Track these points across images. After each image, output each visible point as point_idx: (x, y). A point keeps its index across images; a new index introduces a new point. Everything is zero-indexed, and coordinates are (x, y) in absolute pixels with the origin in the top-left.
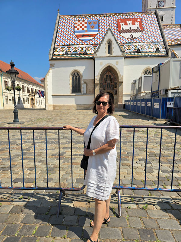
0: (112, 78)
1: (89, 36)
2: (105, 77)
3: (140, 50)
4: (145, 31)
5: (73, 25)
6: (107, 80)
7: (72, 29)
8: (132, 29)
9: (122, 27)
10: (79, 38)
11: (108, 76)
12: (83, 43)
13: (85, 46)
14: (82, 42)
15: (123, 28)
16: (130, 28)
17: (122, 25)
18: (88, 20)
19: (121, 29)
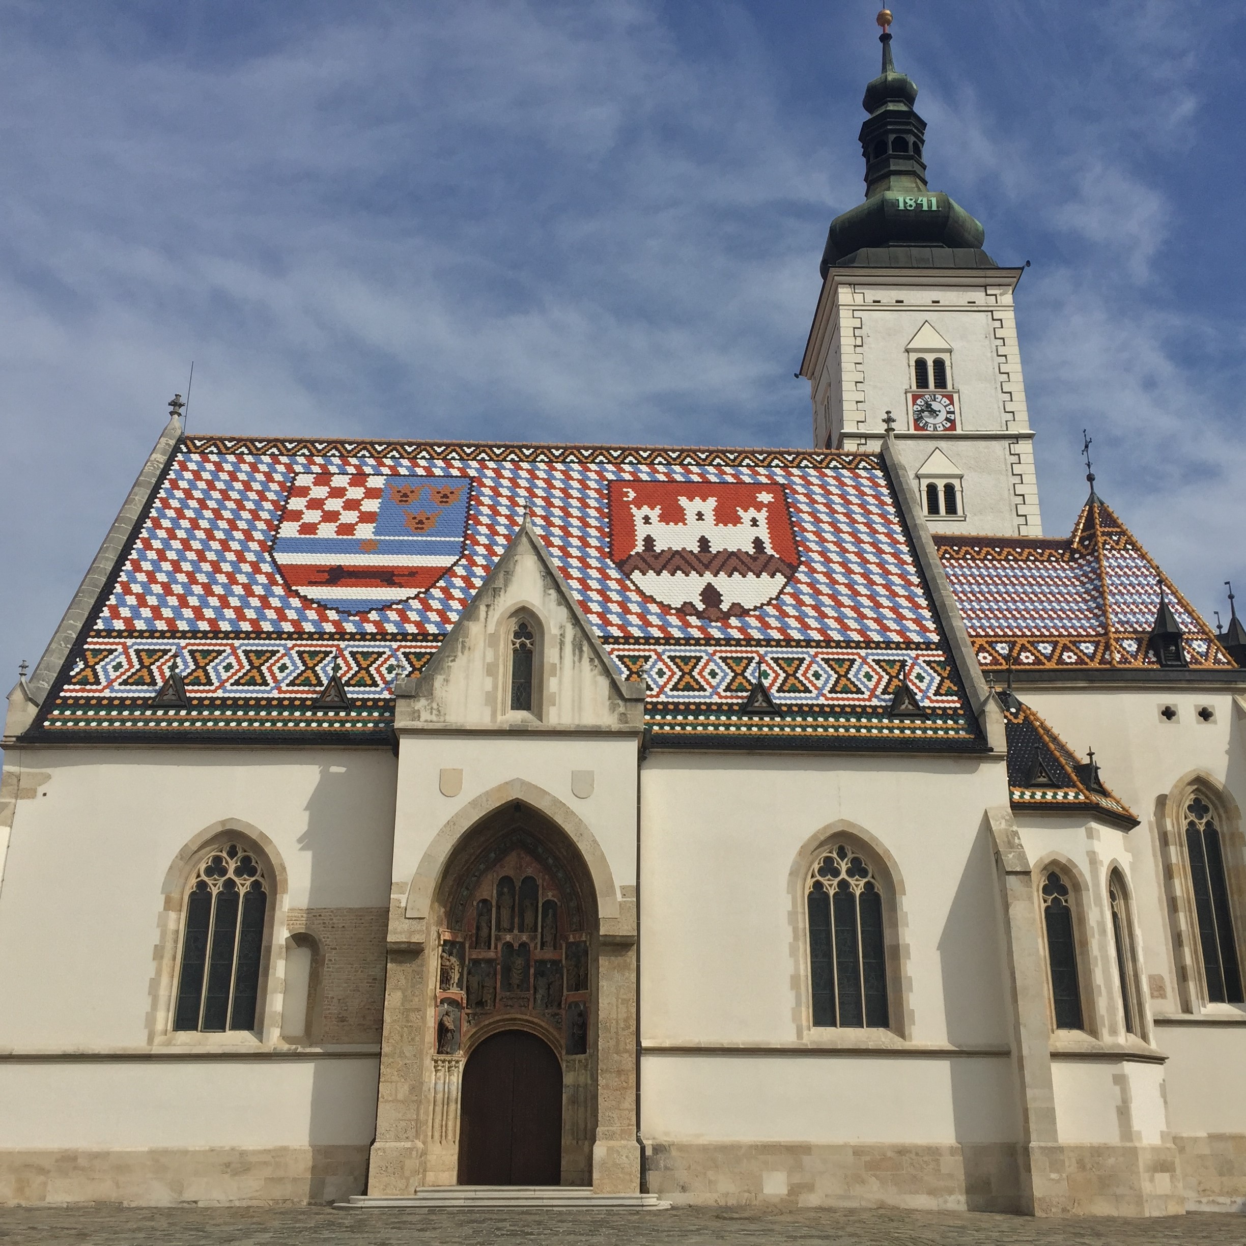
0: (548, 904)
1: (387, 577)
2: (488, 890)
3: (773, 691)
4: (813, 571)
5: (273, 502)
6: (505, 924)
7: (261, 525)
8: (713, 550)
9: (642, 531)
10: (303, 590)
11: (518, 884)
12: (329, 628)
13: (342, 644)
14: (324, 618)
15: (649, 541)
16: (704, 543)
17: (647, 520)
18: (395, 474)
19: (635, 546)
